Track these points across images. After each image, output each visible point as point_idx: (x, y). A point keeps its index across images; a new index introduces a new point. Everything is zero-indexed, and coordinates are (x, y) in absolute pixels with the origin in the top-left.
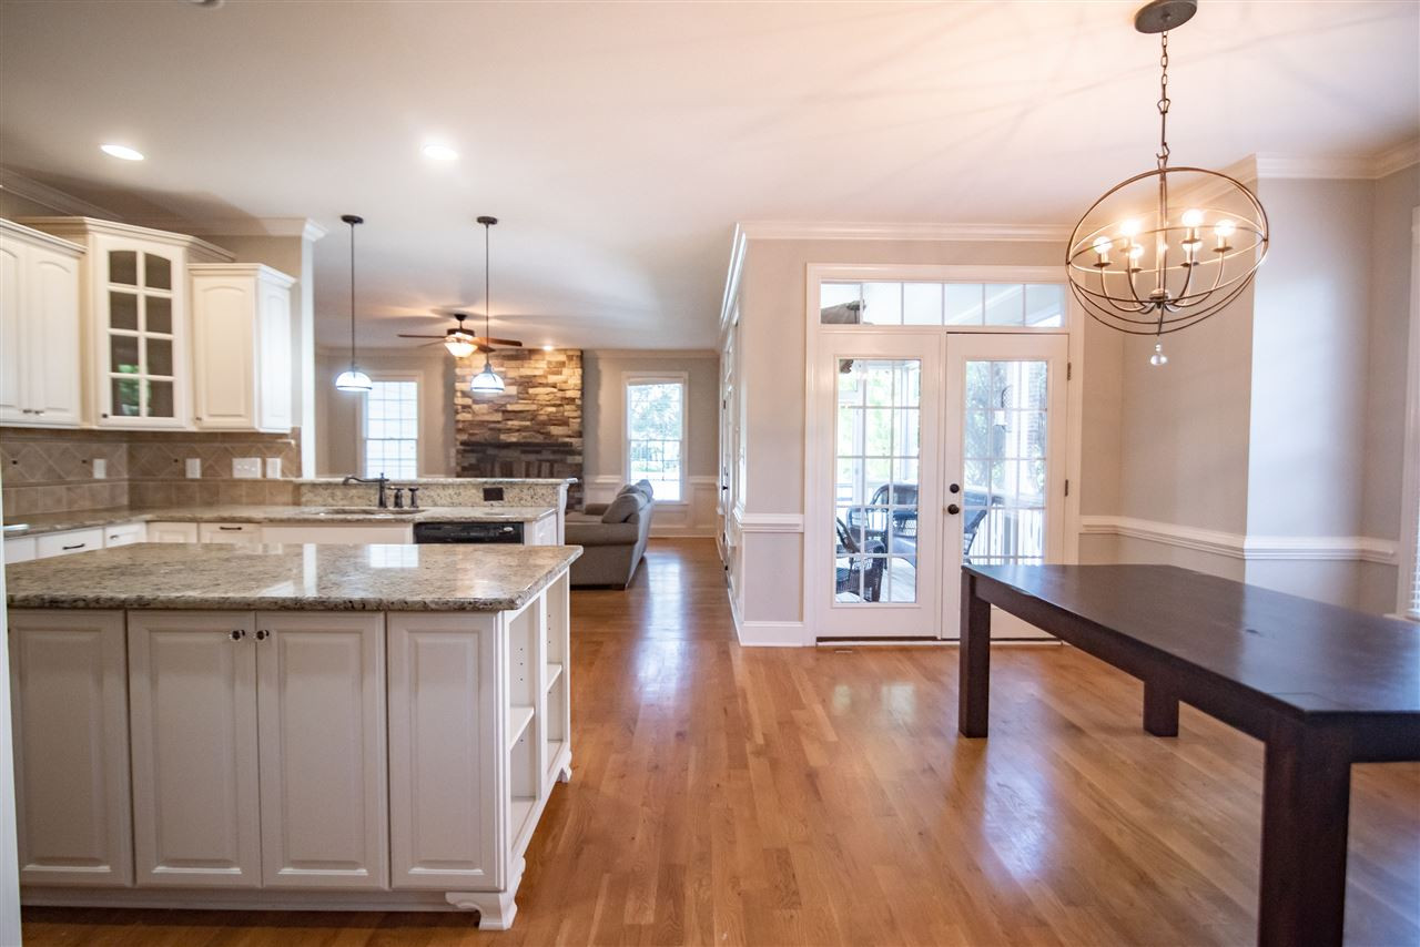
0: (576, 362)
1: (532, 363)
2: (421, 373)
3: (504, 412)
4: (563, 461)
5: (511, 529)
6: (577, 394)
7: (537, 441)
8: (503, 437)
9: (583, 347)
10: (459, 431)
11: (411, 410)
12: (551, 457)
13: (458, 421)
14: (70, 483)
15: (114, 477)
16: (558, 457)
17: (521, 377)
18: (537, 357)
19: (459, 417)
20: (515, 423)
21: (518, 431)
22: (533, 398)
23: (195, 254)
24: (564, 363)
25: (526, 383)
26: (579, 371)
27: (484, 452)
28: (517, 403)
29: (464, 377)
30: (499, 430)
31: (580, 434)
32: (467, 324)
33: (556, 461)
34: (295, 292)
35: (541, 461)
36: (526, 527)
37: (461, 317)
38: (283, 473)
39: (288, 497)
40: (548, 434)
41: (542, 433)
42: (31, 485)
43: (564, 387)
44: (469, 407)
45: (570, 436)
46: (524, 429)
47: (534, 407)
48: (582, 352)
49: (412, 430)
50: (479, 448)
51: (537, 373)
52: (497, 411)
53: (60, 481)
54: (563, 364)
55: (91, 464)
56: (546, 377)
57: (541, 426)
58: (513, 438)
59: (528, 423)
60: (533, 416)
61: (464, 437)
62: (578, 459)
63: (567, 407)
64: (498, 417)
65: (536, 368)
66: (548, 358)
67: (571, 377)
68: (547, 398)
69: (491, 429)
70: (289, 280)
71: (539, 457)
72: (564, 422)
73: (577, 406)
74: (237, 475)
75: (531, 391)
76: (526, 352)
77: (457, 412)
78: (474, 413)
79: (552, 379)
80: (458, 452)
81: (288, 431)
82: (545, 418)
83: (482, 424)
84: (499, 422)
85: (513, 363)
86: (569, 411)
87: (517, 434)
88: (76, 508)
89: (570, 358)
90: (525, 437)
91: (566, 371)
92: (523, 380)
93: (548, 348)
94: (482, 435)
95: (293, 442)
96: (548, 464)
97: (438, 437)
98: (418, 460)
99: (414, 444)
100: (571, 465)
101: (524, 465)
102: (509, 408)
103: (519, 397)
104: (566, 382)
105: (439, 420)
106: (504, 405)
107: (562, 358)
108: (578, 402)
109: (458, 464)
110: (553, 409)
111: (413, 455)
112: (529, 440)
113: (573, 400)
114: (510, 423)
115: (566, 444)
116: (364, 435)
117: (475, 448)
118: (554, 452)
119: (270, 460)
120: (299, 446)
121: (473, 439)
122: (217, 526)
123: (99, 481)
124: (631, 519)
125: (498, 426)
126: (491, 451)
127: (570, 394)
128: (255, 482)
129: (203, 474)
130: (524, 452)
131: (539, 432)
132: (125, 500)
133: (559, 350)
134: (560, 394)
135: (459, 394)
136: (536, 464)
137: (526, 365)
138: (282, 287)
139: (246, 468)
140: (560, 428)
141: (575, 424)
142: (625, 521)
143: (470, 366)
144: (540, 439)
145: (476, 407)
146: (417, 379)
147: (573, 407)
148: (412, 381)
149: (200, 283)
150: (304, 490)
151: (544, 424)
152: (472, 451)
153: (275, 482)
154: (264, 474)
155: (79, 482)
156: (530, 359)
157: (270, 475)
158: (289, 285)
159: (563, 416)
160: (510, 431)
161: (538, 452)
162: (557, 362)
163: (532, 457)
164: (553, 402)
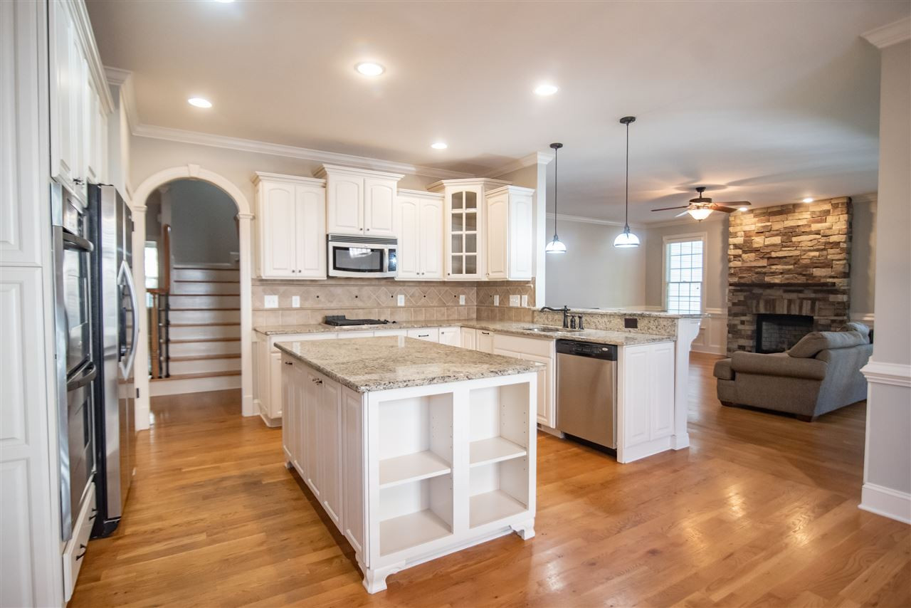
0: (843, 209)
1: (797, 215)
2: (706, 233)
3: (769, 258)
4: (825, 300)
5: (606, 349)
6: (842, 238)
7: (799, 282)
8: (767, 279)
9: (849, 194)
10: (731, 275)
11: (698, 261)
12: (813, 295)
13: (730, 268)
14: (449, 306)
15: (469, 304)
16: (819, 296)
17: (785, 228)
18: (801, 209)
19: (732, 264)
20: (779, 267)
21: (781, 273)
22: (796, 246)
23: (488, 187)
24: (829, 211)
25: (789, 233)
26: (845, 217)
27: (750, 291)
28: (781, 251)
29: (736, 233)
30: (765, 273)
31: (846, 275)
32: (705, 194)
33: (819, 300)
34: (534, 197)
35: (802, 300)
36: (619, 349)
37: (700, 189)
38: (528, 305)
39: (529, 318)
40: (811, 276)
41: (804, 275)
42: (431, 307)
43: (828, 232)
44: (740, 256)
45: (833, 277)
46: (789, 271)
47: (797, 253)
48: (850, 199)
49: (698, 275)
50: (746, 288)
51: (800, 223)
52: (762, 258)
53: (444, 305)
54: (827, 212)
55: (459, 297)
56: (810, 226)
57: (803, 269)
58: (777, 280)
59: (791, 267)
60: (796, 260)
61: (735, 280)
62: (844, 298)
63: (830, 251)
64: (764, 263)
65: (801, 219)
66: (812, 209)
67: (837, 224)
68: (810, 244)
69: (757, 273)
70: (530, 191)
71: (801, 295)
72: (828, 264)
73: (842, 249)
74: (511, 304)
75: (794, 239)
76: (791, 207)
77: (730, 261)
78: (743, 261)
79: (815, 227)
80: (730, 291)
81: (530, 280)
82: (807, 261)
83: (750, 269)
84: (764, 267)
85: (778, 218)
86: (833, 254)
87: (780, 276)
88: (451, 318)
89: (835, 206)
90: (787, 279)
91: (830, 219)
92: (786, 231)
93: (808, 200)
94: (749, 278)
95: (532, 286)
96: (809, 302)
97: (717, 280)
98: (702, 297)
99: (699, 285)
100: (833, 303)
101: (786, 302)
102: (774, 255)
103: (782, 246)
104: (830, 228)
105: (719, 267)
106: (769, 253)
107: (827, 207)
108: (844, 245)
109: (729, 301)
110: (817, 254)
111: (698, 293)
112: (792, 281)
113: (837, 244)
114: (774, 267)
115: (825, 284)
116: (667, 280)
117: (742, 288)
118: (815, 292)
119: (523, 296)
120: (534, 288)
121: (742, 281)
122: (481, 331)
123: (462, 306)
124: (819, 356)
125: (764, 270)
126: (757, 291)
127: (833, 239)
128: (517, 308)
129: (500, 304)
130: (785, 291)
131: (800, 274)
132: (474, 316)
133: (824, 201)
134: (823, 240)
135: (732, 247)
136: (798, 302)
137: (790, 218)
138: (527, 196)
139: (515, 301)
140: (823, 270)
141: (839, 266)
142: (814, 357)
143: (741, 224)
144: (802, 280)
145: (745, 256)
146: (702, 238)
147: (838, 250)
148: (700, 240)
149: (490, 201)
150: (536, 314)
151: (807, 267)
152: (741, 291)
153: (525, 308)
154: (521, 305)
155: (452, 306)
156: (794, 212)
157: (523, 305)
158: (532, 194)
159: (826, 258)
160: (774, 274)
161: (800, 292)
162: (820, 212)
163: (793, 296)
164: (815, 248)
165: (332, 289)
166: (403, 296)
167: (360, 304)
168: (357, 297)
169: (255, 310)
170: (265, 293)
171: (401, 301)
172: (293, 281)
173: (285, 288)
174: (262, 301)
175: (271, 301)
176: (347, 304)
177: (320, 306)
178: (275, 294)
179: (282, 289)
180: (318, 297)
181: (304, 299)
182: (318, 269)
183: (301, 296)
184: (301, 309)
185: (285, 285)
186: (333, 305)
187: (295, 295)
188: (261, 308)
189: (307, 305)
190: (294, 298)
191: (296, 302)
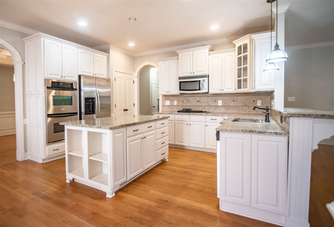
14: (249, 106)
15: (265, 105)
55: (256, 102)
74: (272, 105)
129: (262, 104)
165: (188, 98)
166: (221, 101)
167: (200, 104)
168: (198, 101)
169: (163, 106)
170: (166, 100)
171: (220, 103)
172: (169, 95)
173: (172, 98)
174: (165, 102)
175: (168, 103)
176: (194, 104)
177: (184, 105)
178: (169, 100)
179: (171, 98)
180: (183, 101)
181: (178, 101)
182: (176, 91)
183: (177, 101)
184: (177, 105)
185: (172, 97)
186: (189, 104)
187: (176, 100)
188: (165, 105)
189: (179, 104)
190: (175, 101)
191: (175, 103)
